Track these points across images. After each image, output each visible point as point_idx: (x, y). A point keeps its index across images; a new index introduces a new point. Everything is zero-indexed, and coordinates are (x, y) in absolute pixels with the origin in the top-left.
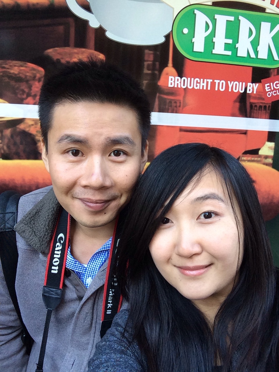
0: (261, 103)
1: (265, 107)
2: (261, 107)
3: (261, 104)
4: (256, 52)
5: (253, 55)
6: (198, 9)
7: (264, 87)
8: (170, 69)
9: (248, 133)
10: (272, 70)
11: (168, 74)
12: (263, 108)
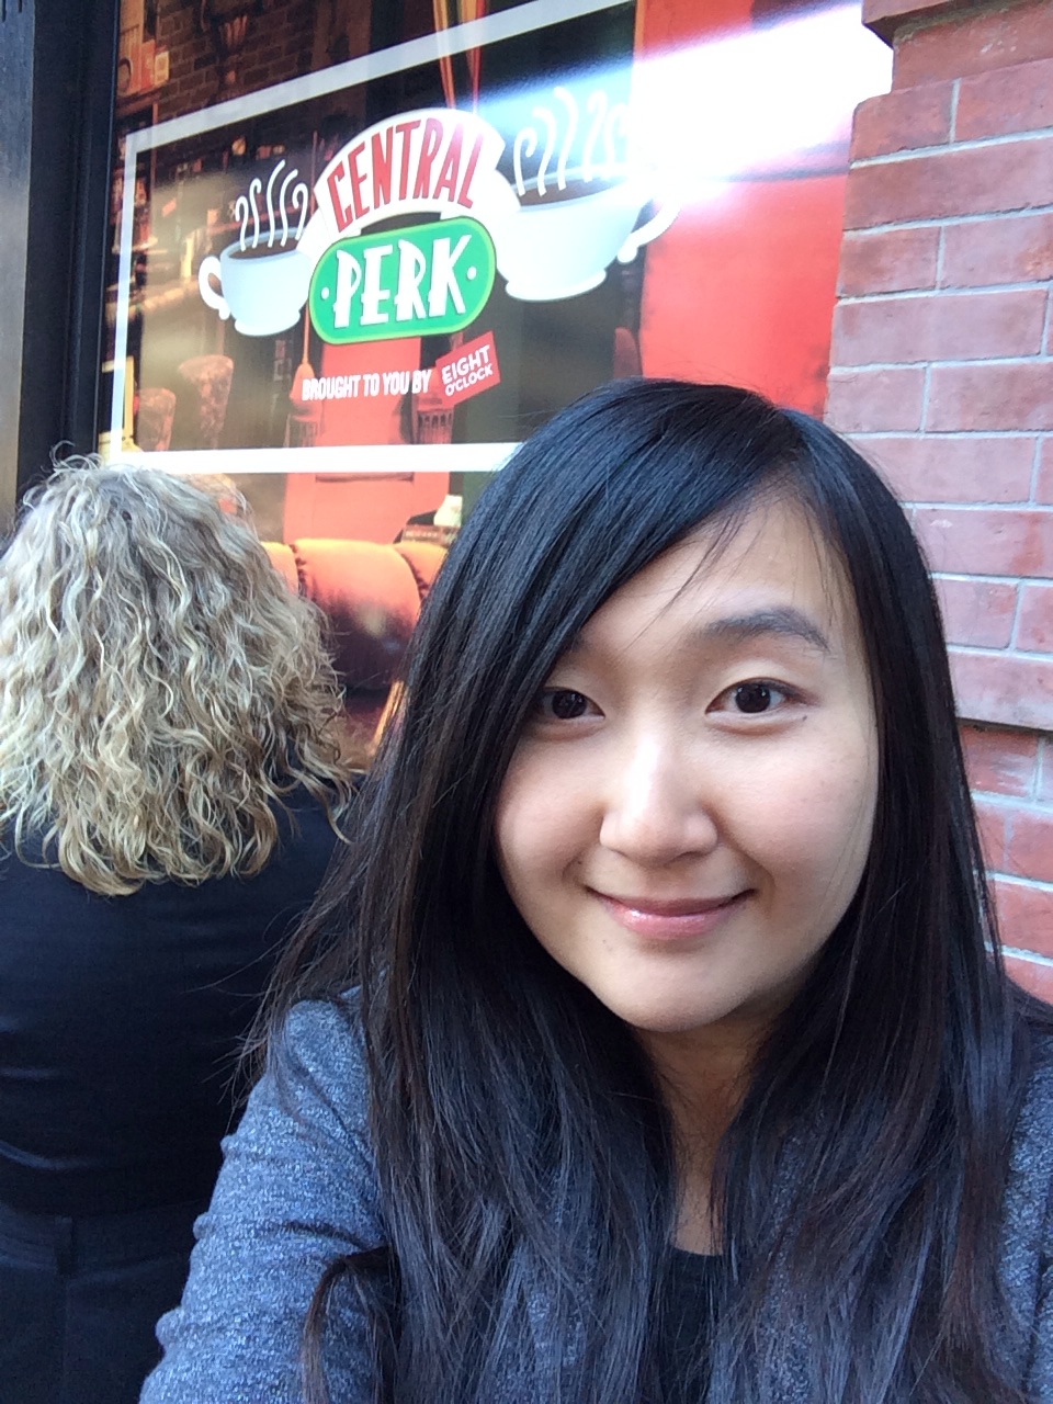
0: (437, 410)
1: (443, 418)
2: (435, 418)
3: (436, 414)
4: (427, 305)
5: (421, 313)
6: (342, 249)
7: (441, 375)
8: (305, 368)
9: (416, 478)
10: (453, 337)
11: (302, 378)
12: (439, 421)
